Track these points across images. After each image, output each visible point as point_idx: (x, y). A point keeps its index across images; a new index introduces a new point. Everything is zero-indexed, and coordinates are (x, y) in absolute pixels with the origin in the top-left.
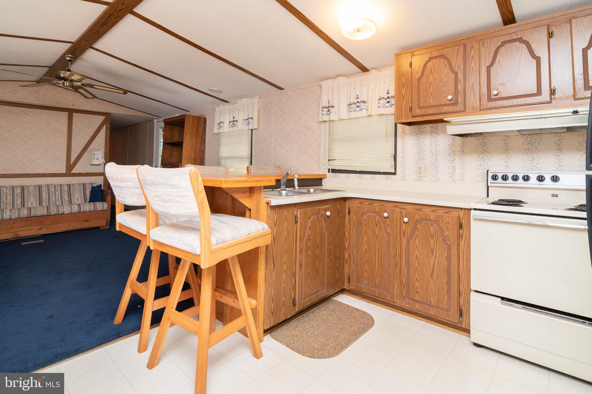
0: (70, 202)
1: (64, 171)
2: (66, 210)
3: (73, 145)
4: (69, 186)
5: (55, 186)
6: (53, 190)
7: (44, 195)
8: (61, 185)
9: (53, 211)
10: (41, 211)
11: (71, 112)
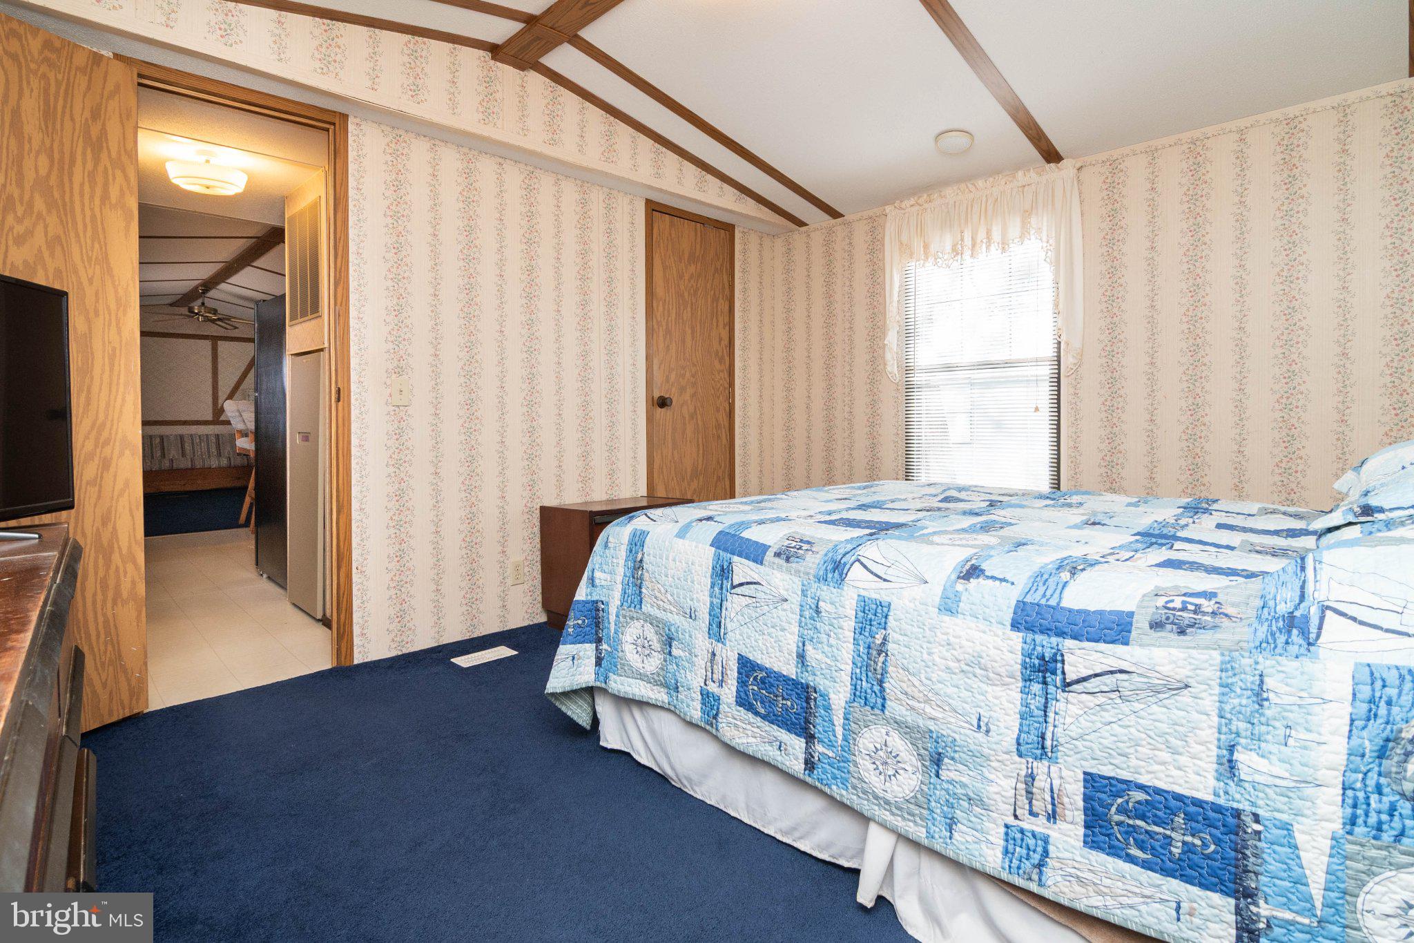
0: (219, 455)
1: (210, 417)
2: (214, 463)
3: (220, 383)
4: (217, 436)
5: (200, 436)
6: (198, 440)
7: (188, 447)
8: (207, 435)
9: (199, 464)
10: (184, 464)
11: (215, 339)
